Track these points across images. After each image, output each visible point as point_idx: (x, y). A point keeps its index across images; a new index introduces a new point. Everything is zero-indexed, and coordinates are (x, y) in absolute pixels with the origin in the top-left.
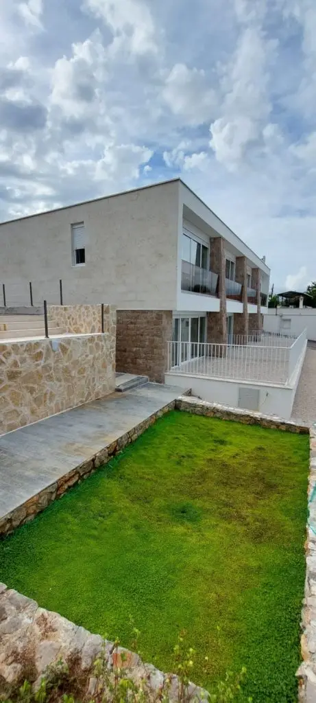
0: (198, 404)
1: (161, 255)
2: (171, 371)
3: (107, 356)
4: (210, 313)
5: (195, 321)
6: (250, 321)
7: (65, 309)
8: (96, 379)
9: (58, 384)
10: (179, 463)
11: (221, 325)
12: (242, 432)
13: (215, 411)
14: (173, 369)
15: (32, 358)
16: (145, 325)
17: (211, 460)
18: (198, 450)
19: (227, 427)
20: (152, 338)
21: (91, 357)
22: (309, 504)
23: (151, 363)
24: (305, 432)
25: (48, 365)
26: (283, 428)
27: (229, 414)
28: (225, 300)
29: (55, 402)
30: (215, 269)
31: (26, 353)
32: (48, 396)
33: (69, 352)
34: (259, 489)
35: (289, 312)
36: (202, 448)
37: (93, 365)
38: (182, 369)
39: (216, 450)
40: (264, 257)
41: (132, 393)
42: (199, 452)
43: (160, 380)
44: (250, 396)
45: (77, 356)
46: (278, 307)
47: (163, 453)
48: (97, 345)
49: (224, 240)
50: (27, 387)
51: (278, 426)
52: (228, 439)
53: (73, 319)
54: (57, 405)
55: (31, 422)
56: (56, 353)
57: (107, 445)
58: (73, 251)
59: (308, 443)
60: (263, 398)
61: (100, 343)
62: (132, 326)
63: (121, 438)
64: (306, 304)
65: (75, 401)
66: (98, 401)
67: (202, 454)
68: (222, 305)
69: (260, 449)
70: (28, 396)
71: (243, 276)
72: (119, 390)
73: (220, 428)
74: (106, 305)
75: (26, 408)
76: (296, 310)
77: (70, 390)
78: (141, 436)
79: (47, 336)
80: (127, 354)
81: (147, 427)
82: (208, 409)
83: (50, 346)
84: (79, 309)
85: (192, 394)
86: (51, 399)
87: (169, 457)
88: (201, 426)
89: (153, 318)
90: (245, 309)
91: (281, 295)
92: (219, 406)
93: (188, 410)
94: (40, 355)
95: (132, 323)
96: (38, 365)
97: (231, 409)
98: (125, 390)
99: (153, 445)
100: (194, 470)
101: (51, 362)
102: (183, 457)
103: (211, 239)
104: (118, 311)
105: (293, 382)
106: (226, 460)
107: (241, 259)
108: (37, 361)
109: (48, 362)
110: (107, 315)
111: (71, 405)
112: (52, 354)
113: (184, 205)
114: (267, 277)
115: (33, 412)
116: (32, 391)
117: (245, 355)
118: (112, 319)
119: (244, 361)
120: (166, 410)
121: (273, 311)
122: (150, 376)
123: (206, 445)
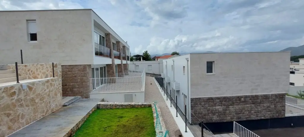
0: (108, 104)
1: (84, 40)
2: (93, 92)
3: (57, 89)
4: (108, 64)
5: (101, 68)
6: (124, 67)
7: (26, 66)
8: (51, 102)
9: (27, 108)
10: (105, 131)
11: (113, 69)
12: (128, 112)
13: (116, 106)
14: (94, 91)
15: (8, 96)
16: (77, 72)
17: (118, 125)
18: (112, 123)
19: (122, 111)
20: (81, 78)
21: (47, 90)
22: (156, 129)
23: (82, 90)
24: (150, 106)
25: (20, 98)
26: (143, 106)
27: (122, 106)
28: (114, 59)
29: (25, 119)
30: (108, 46)
31: (4, 93)
32: (20, 117)
33: (33, 89)
34: (138, 130)
35: (138, 63)
36: (114, 122)
37: (49, 95)
38: (98, 90)
39: (119, 121)
40: (127, 42)
41: (73, 106)
42: (113, 124)
43: (87, 97)
44: (129, 97)
45: (39, 91)
46: (134, 61)
47: (96, 128)
48: (51, 84)
49: (111, 34)
50: (5, 114)
51: (141, 106)
52: (123, 115)
53: (32, 71)
54: (26, 120)
55: (8, 134)
56: (25, 90)
57: (67, 133)
58: (28, 35)
59: (152, 110)
60: (134, 96)
61: (53, 83)
62: (70, 73)
63: (74, 127)
64: (143, 59)
65: (39, 116)
66: (53, 113)
67: (114, 124)
68: (113, 61)
69: (136, 116)
70: (6, 119)
71: (120, 49)
72: (64, 106)
73: (119, 112)
74: (55, 63)
75: (4, 127)
76: (140, 62)
77: (35, 111)
78: (83, 124)
79: (18, 82)
80: (67, 87)
81: (85, 120)
82: (113, 105)
83: (21, 88)
84: (37, 66)
85: (104, 100)
86: (22, 118)
87: (100, 130)
88: (111, 113)
89: (81, 68)
90: (122, 62)
91: (134, 56)
92: (118, 103)
93: (104, 108)
94: (14, 93)
95: (69, 71)
96: (13, 99)
97: (123, 103)
98: (68, 105)
99: (91, 127)
100: (112, 131)
101: (22, 96)
102: (106, 128)
103: (105, 34)
104: (62, 66)
105: (143, 89)
106: (124, 123)
107: (118, 42)
108: (12, 97)
109: (20, 97)
110: (56, 68)
111: (37, 118)
112: (23, 92)
113: (94, 20)
114: (128, 49)
115: (9, 128)
116: (8, 115)
117: (124, 81)
118: (59, 70)
119: (124, 83)
120: (93, 110)
121: (132, 62)
122: (81, 96)
123: (115, 120)
